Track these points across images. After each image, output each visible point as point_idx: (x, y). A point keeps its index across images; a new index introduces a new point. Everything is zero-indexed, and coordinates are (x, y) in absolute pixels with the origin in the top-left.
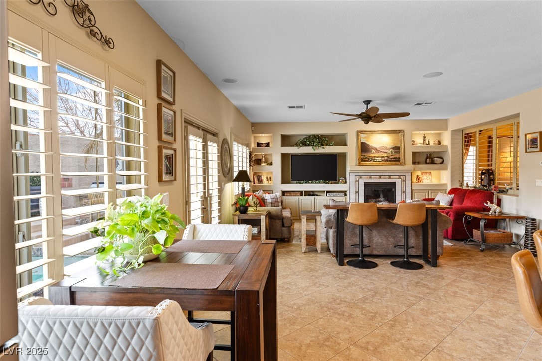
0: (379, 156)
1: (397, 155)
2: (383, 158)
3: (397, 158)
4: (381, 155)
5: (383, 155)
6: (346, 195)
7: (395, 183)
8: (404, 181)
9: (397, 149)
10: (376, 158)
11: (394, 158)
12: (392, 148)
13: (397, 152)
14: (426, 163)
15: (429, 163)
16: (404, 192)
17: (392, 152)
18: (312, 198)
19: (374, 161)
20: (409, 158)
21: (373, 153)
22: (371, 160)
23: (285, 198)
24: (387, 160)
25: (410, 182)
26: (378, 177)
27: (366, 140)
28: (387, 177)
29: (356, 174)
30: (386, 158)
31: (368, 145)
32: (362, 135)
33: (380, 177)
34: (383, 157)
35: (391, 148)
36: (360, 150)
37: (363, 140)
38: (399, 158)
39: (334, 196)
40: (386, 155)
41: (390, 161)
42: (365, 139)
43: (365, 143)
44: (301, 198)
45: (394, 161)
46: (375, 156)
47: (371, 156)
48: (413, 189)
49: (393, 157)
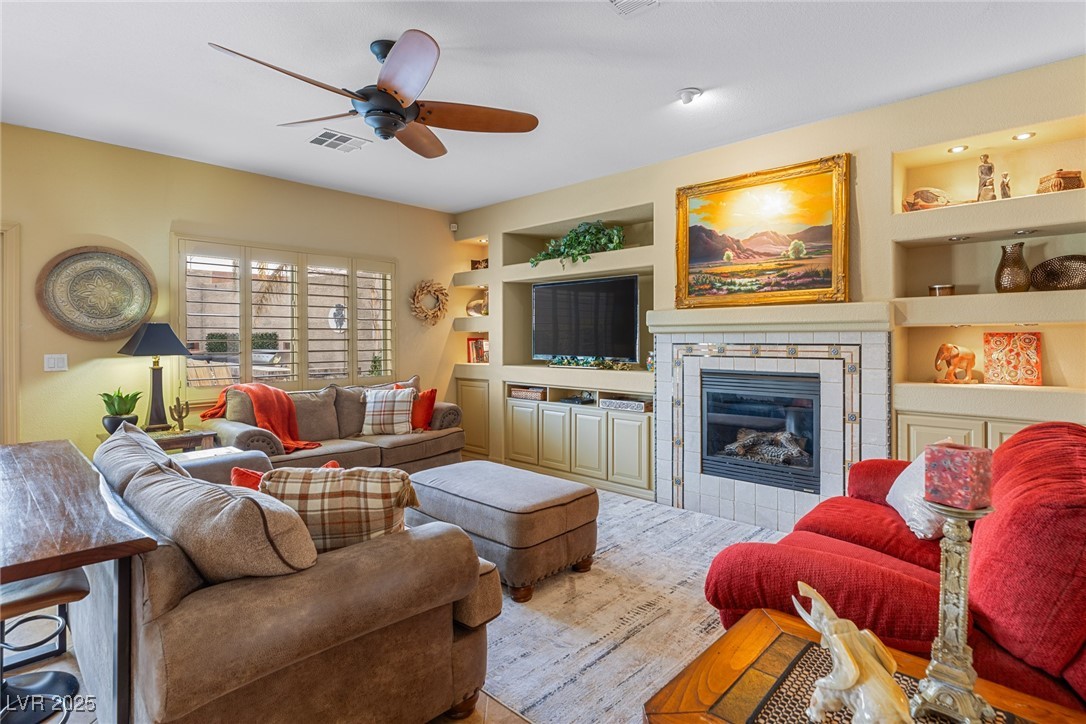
0: (748, 273)
1: (818, 264)
2: (763, 279)
3: (817, 274)
4: (755, 267)
5: (765, 266)
6: (649, 407)
7: (817, 377)
8: (853, 370)
9: (819, 237)
10: (737, 281)
11: (806, 275)
12: (799, 237)
13: (819, 251)
14: (1000, 288)
15: (1016, 288)
16: (858, 418)
17: (797, 251)
18: (565, 407)
19: (730, 292)
20: (879, 268)
21: (729, 262)
22: (719, 289)
23: (511, 401)
24: (778, 284)
25: (884, 375)
26: (747, 351)
27: (705, 219)
28: (783, 351)
29: (677, 339)
30: (774, 278)
31: (710, 234)
32: (693, 203)
33: (756, 351)
34: (761, 273)
35: (793, 237)
36: (685, 256)
37: (695, 220)
38: (828, 273)
39: (616, 409)
40: (773, 265)
41: (790, 287)
42: (703, 215)
43: (701, 229)
44: (543, 405)
45: (807, 286)
46: (733, 274)
47: (721, 274)
48: (896, 406)
49: (801, 271)
